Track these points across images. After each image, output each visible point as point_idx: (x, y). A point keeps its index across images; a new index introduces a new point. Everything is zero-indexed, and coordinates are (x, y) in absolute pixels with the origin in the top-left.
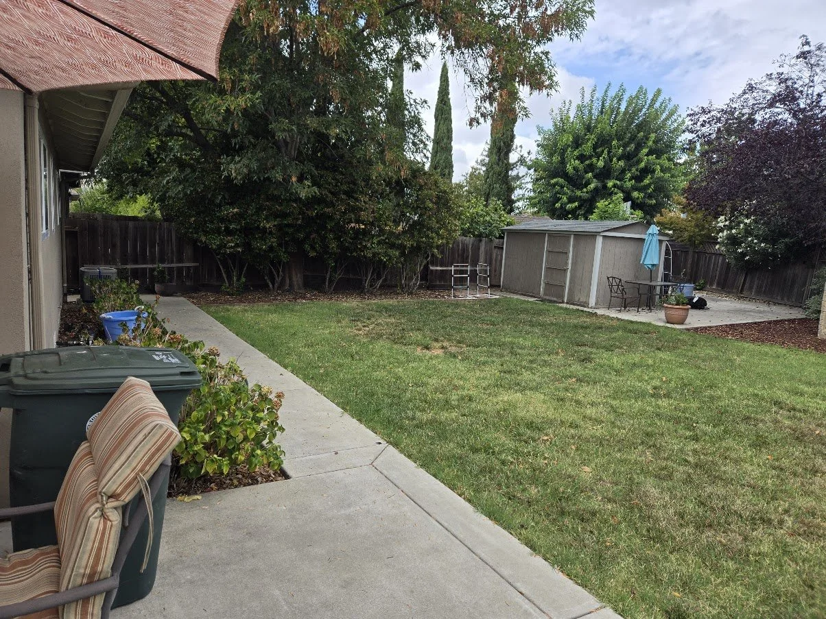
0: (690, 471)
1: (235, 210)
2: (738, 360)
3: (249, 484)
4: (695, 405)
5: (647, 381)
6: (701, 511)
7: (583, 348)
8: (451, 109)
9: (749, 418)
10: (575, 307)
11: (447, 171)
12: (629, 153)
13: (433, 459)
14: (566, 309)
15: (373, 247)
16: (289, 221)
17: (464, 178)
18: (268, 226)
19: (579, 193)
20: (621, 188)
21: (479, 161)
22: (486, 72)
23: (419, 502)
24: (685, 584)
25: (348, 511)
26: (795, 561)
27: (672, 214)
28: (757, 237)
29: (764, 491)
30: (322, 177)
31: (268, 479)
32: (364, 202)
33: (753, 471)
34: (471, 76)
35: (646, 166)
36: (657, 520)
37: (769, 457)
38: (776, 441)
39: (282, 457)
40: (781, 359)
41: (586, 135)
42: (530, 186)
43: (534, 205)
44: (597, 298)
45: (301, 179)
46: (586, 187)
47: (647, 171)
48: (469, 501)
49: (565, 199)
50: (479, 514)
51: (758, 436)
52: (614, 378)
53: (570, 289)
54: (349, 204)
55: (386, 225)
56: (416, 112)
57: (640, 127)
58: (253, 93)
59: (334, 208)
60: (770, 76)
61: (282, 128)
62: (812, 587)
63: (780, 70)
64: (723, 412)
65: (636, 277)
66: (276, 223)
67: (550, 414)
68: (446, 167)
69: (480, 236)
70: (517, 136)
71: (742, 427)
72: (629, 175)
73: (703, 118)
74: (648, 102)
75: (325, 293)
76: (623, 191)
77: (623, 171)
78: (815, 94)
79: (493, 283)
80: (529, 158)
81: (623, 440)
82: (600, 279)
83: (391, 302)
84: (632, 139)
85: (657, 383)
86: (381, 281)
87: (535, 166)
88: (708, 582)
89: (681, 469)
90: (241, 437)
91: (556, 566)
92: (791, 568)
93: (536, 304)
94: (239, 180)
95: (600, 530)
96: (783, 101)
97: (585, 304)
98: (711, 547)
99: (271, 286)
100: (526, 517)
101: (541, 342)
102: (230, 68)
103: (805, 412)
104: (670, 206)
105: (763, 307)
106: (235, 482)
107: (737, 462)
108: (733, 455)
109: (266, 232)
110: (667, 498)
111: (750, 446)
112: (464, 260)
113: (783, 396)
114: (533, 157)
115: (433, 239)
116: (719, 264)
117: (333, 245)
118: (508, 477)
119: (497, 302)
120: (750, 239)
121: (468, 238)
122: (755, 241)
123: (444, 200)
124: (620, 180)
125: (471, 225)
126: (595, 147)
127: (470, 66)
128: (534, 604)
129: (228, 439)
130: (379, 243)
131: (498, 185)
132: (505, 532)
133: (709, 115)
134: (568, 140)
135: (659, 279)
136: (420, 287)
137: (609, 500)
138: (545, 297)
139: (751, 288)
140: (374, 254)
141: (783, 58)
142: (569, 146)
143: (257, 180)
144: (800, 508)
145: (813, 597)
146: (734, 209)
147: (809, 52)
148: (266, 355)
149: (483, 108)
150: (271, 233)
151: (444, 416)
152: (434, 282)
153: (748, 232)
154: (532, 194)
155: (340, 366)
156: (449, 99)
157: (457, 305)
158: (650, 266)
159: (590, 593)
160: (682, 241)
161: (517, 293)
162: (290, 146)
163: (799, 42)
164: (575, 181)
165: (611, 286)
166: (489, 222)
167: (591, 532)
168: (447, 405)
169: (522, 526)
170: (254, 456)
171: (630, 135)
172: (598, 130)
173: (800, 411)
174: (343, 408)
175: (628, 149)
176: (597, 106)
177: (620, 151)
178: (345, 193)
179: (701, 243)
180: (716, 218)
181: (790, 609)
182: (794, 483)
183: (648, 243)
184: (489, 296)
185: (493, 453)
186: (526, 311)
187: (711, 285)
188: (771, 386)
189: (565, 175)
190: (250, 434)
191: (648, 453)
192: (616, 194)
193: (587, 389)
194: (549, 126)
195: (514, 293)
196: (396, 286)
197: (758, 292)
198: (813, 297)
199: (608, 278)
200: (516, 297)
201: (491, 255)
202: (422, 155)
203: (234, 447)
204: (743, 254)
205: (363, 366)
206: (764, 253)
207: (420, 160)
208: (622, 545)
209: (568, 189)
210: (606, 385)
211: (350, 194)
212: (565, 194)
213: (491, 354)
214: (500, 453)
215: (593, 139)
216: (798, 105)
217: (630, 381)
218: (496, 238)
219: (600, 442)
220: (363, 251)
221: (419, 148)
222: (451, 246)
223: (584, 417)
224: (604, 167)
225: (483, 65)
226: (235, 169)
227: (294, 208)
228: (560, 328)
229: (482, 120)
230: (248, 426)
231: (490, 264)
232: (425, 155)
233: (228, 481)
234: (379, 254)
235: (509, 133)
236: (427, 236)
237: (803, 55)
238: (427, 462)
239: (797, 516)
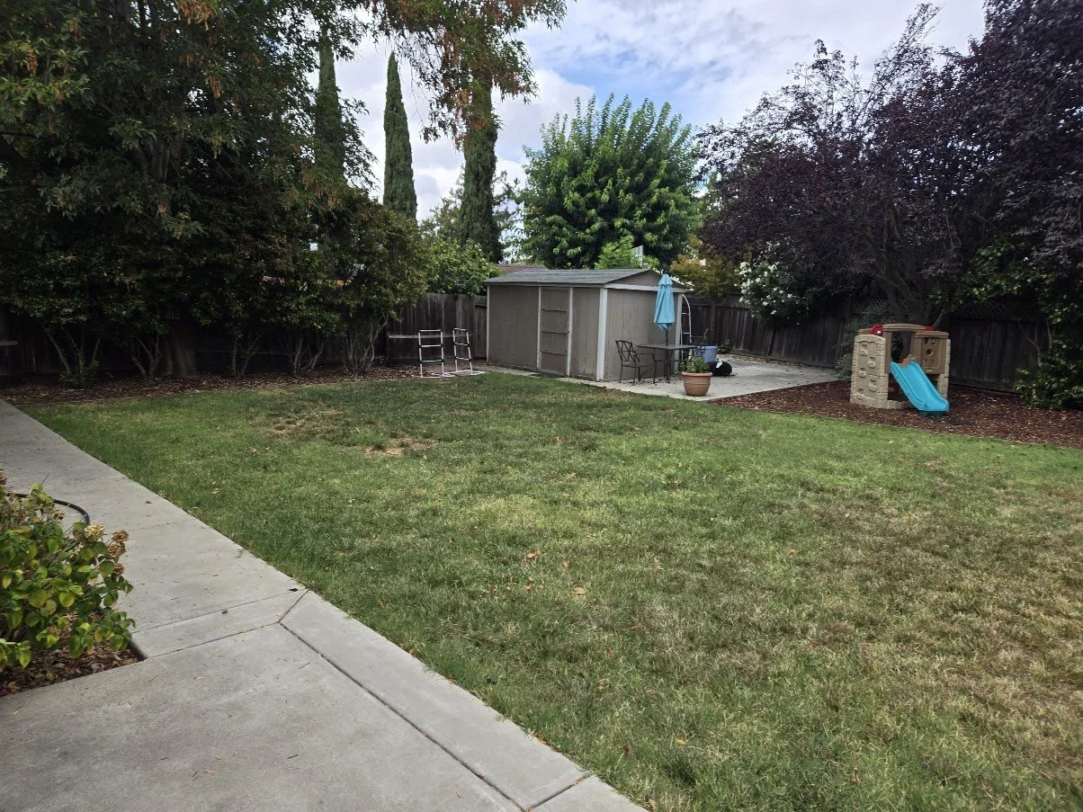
0: (704, 578)
1: (70, 258)
2: (764, 435)
3: (76, 676)
4: (713, 494)
5: (660, 469)
6: (714, 627)
7: (588, 433)
8: (406, 118)
9: (772, 505)
10: (579, 381)
11: (408, 203)
12: (637, 184)
13: (374, 604)
14: (570, 384)
15: (300, 309)
16: (164, 272)
17: (433, 214)
18: (127, 281)
19: (581, 235)
20: (630, 228)
21: (454, 192)
22: (438, 64)
23: (344, 668)
24: (692, 727)
25: (233, 698)
26: (818, 677)
27: (690, 261)
28: (782, 287)
29: (787, 593)
30: (210, 207)
31: (109, 663)
32: (281, 245)
33: (775, 569)
34: (421, 71)
35: (659, 201)
36: (663, 646)
37: (793, 551)
38: (801, 530)
39: (130, 629)
40: (811, 431)
41: (585, 160)
42: (521, 225)
43: (526, 251)
44: (606, 368)
45: (175, 210)
46: (589, 227)
47: (660, 207)
48: (418, 656)
49: (564, 242)
50: (431, 673)
51: (782, 526)
52: (621, 469)
53: (572, 359)
54: (256, 247)
55: (317, 277)
56: (350, 118)
57: (650, 150)
58: (75, 77)
59: (233, 252)
60: (786, 90)
61: (130, 131)
62: (836, 708)
63: (797, 83)
64: (745, 500)
65: (650, 341)
66: (140, 277)
67: (540, 523)
68: (406, 199)
69: (455, 290)
70: (498, 159)
71: (765, 517)
72: (639, 213)
73: (715, 139)
74: (656, 120)
75: (232, 377)
76: (634, 233)
77: (632, 208)
78: (835, 113)
79: (478, 355)
80: (517, 189)
81: (628, 547)
82: (607, 342)
83: (332, 386)
84: (641, 166)
85: (672, 471)
86: (317, 357)
87: (525, 198)
88: (720, 719)
89: (694, 576)
90: (52, 605)
91: (529, 730)
92: (814, 685)
93: (531, 379)
94: (70, 212)
95: (591, 670)
96: (801, 121)
97: (592, 377)
98: (724, 672)
99: (143, 371)
100: (497, 668)
101: (535, 429)
102: (34, 38)
103: (834, 492)
104: (690, 250)
105: (794, 371)
106: (50, 675)
107: (757, 560)
108: (754, 552)
109: (126, 290)
110: (676, 616)
111: (773, 539)
112: (436, 324)
113: (810, 475)
114: (522, 186)
115: (387, 296)
116: (745, 320)
117: (238, 307)
118: (477, 615)
119: (480, 380)
120: (775, 289)
121: (438, 295)
122: (781, 292)
123: (402, 243)
124: (630, 219)
125: (442, 276)
126: (597, 176)
127: (417, 56)
128: (497, 789)
129: (26, 613)
130: (309, 303)
131: (478, 225)
132: (466, 693)
133: (720, 137)
134: (562, 166)
135: (677, 341)
136: (377, 364)
137: (606, 628)
138: (543, 370)
139: (779, 349)
140: (303, 320)
141: (799, 67)
142: (565, 173)
143: (102, 212)
144: (826, 611)
145: (838, 721)
146: (755, 254)
147: (826, 61)
148: (126, 474)
149: (440, 115)
150: (133, 292)
151: (396, 540)
152: (395, 356)
153: (773, 281)
154: (524, 236)
155: (244, 482)
156: (402, 104)
157: (427, 386)
158: (665, 326)
159: (571, 759)
160: (702, 294)
161: (508, 367)
162: (154, 159)
163: (815, 48)
164: (576, 220)
165: (621, 352)
166: (466, 273)
167: (581, 675)
168: (402, 525)
169: (489, 681)
170: (77, 633)
171: (637, 161)
172: (600, 154)
173: (828, 491)
174: (242, 544)
175: (636, 179)
176: (597, 122)
177: (627, 181)
178: (249, 231)
179: (724, 295)
180: (737, 264)
181: (811, 740)
182: (820, 580)
183: (662, 296)
184: (470, 372)
185: (460, 584)
186: (518, 390)
187: (738, 347)
188: (798, 464)
189: (562, 211)
190: (66, 600)
191: (656, 561)
192: (625, 236)
193: (587, 484)
194: (539, 147)
195: (502, 366)
196: (342, 364)
197: (788, 353)
198: (845, 356)
199: (617, 342)
200: (506, 371)
201: (472, 317)
202: (363, 179)
203: (40, 623)
204: (769, 308)
205: (282, 479)
206: (791, 304)
207: (360, 187)
208: (618, 686)
209: (568, 229)
210: (612, 479)
211: (257, 233)
212: (564, 236)
213: (467, 449)
214: (469, 583)
215: (594, 166)
216: (818, 127)
217: (642, 471)
218: (477, 294)
219: (600, 553)
220: (286, 316)
221: (358, 169)
222: (415, 305)
223: (582, 522)
224: (610, 200)
225: (435, 54)
226: (63, 194)
227: (169, 253)
228: (559, 409)
229: (440, 131)
230: (61, 589)
231: (471, 330)
232: (367, 179)
233: (40, 675)
234: (309, 319)
235: (489, 154)
236: (379, 293)
237: (820, 65)
238: (365, 609)
239: (822, 620)
